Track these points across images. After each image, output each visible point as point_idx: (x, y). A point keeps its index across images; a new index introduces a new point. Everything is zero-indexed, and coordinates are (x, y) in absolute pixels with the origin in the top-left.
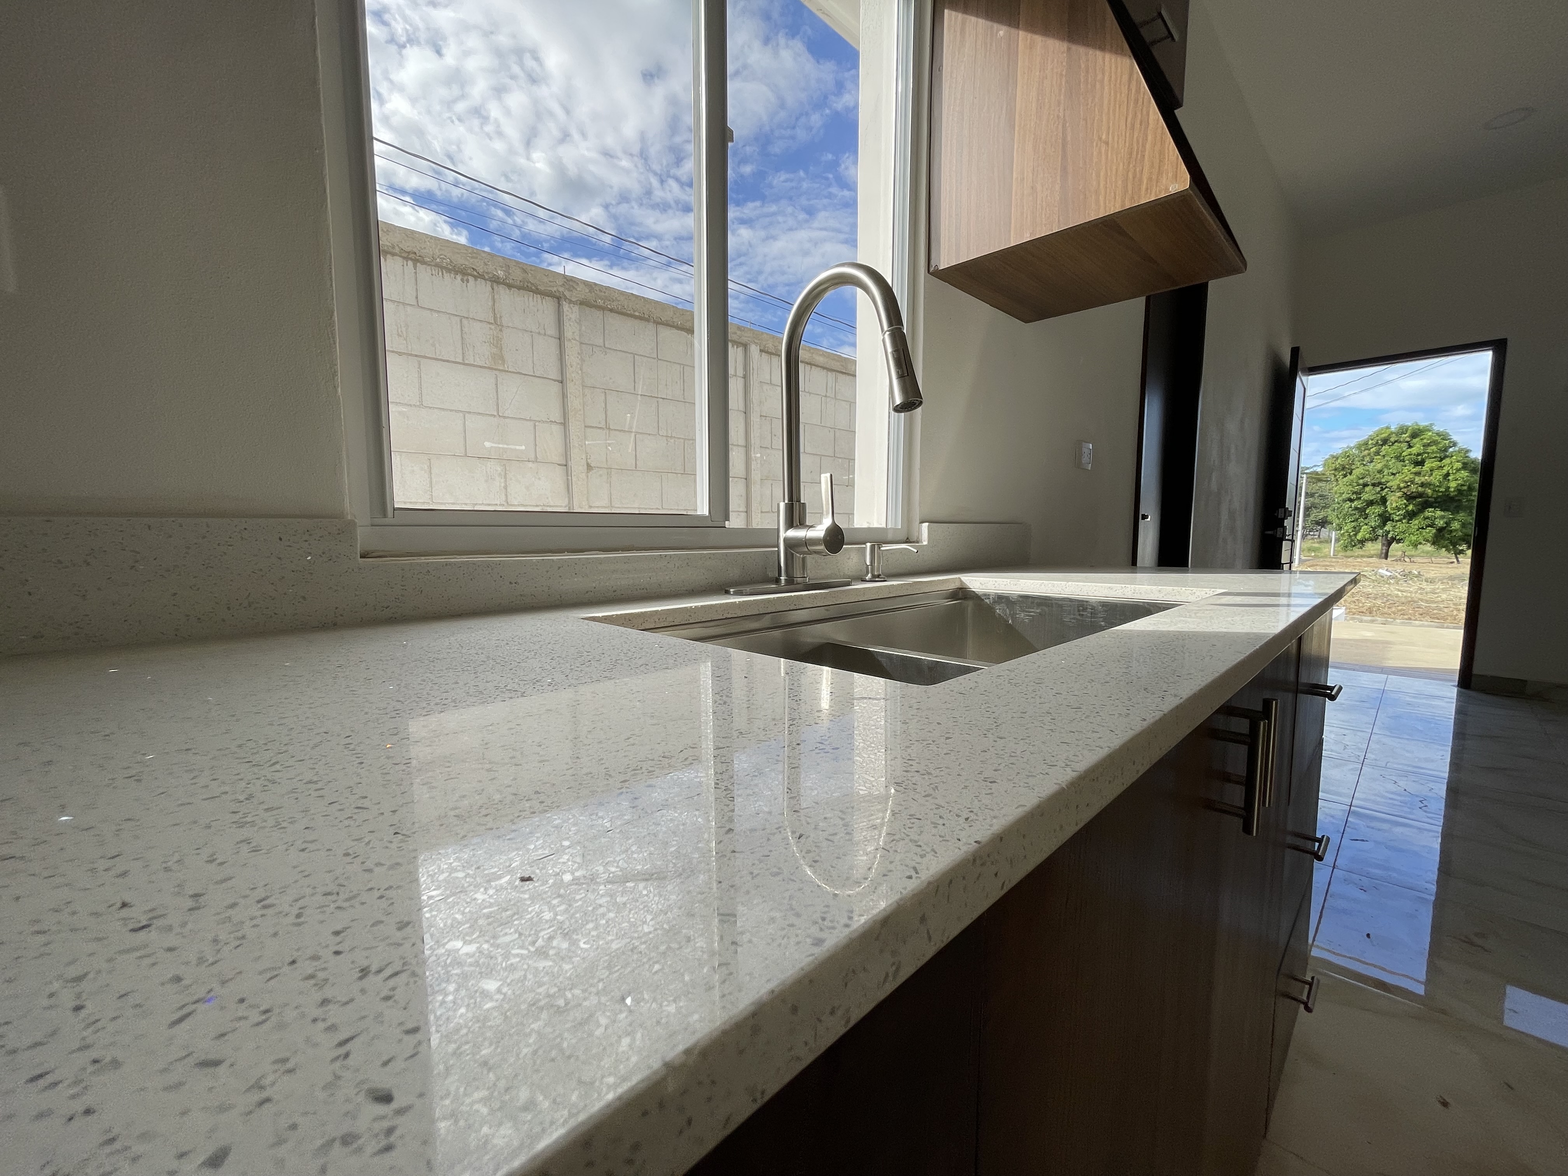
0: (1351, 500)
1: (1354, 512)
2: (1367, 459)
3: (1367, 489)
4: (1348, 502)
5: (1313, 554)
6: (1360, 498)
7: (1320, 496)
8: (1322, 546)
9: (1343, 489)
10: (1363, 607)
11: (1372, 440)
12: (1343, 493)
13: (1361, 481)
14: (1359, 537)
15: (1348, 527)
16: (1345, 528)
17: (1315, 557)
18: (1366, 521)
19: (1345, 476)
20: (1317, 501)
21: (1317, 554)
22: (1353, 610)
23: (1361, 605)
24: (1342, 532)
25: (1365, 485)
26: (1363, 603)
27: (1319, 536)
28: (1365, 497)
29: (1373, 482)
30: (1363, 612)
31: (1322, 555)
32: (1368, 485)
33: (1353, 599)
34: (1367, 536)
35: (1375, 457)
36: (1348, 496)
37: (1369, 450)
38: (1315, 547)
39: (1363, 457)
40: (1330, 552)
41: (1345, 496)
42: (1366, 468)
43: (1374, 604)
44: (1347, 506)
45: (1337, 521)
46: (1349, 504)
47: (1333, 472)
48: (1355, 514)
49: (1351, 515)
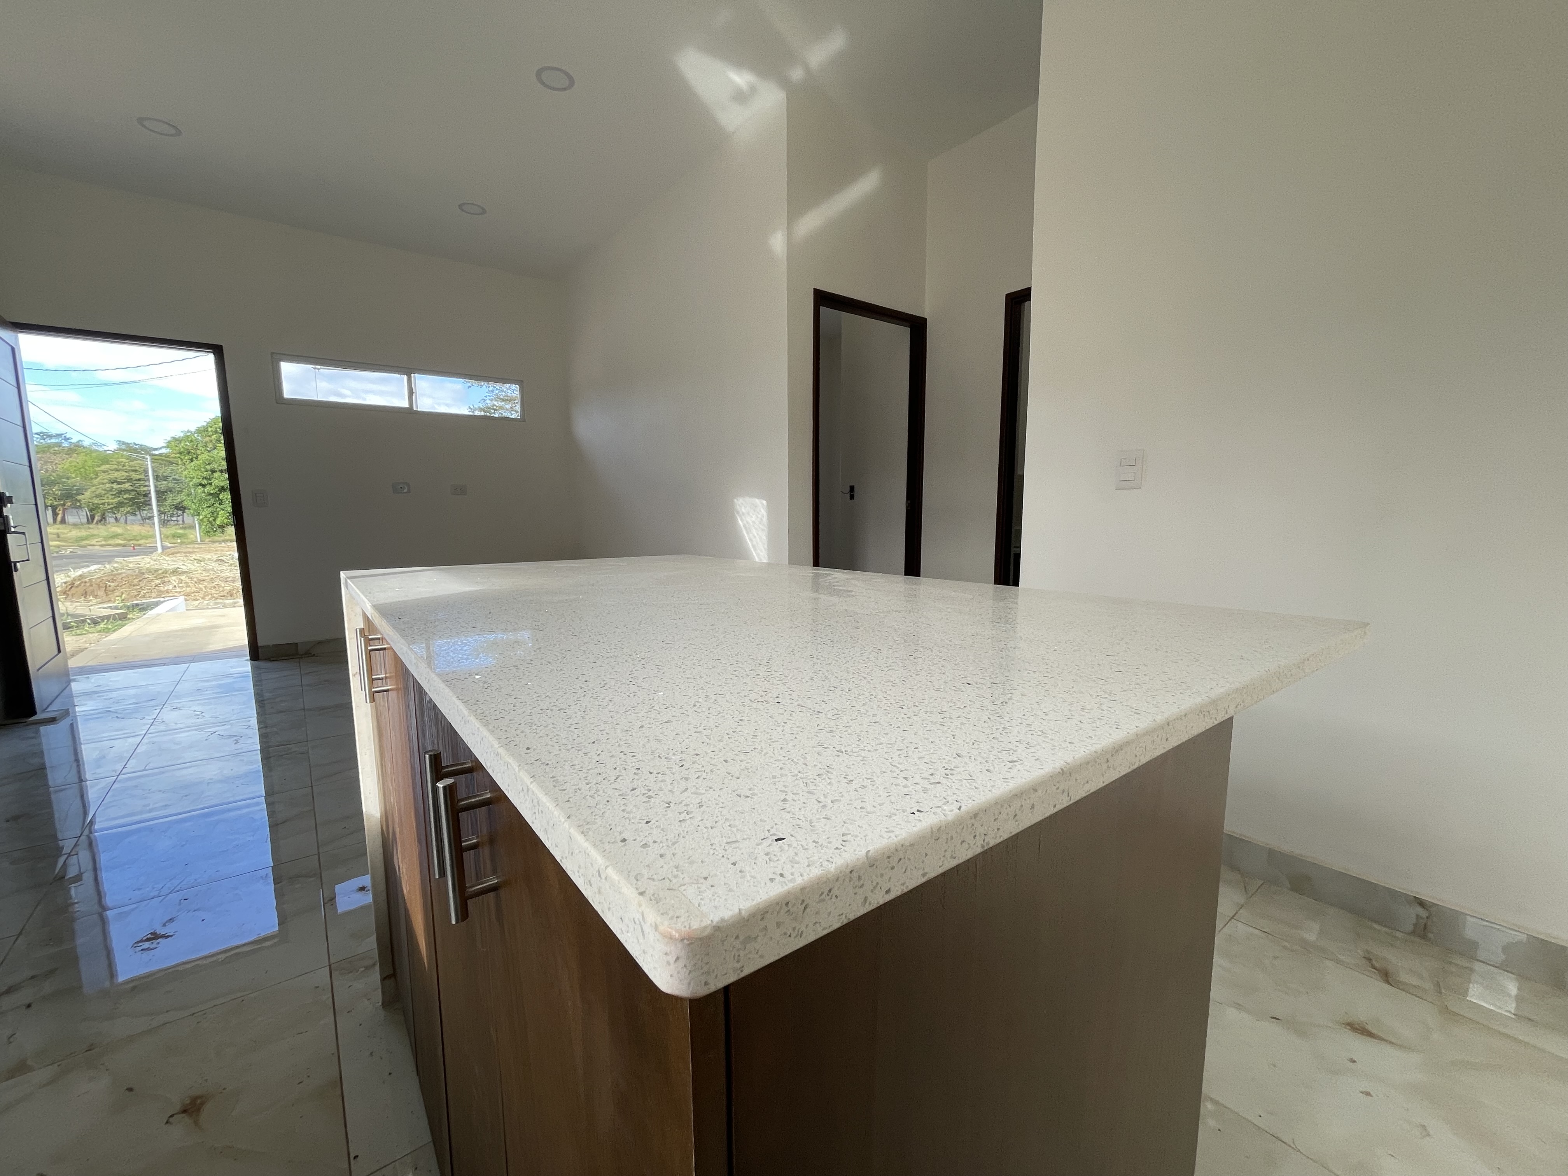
0: (204, 486)
1: (208, 497)
2: (210, 446)
3: (216, 475)
4: (200, 487)
5: (179, 541)
6: (211, 484)
7: (174, 479)
8: (187, 531)
9: (193, 474)
10: (223, 591)
11: (211, 427)
12: (193, 478)
13: (208, 467)
14: (218, 522)
15: (206, 512)
16: (203, 513)
17: (182, 543)
18: (222, 507)
19: (192, 460)
20: (170, 485)
21: (183, 540)
22: (215, 595)
23: (221, 589)
24: (201, 517)
25: (213, 471)
26: (223, 588)
27: (183, 521)
28: (215, 482)
29: (220, 468)
30: (224, 596)
31: (189, 541)
32: (216, 472)
33: (214, 584)
34: (226, 521)
35: (218, 445)
36: (198, 481)
37: (210, 436)
38: (180, 534)
39: (206, 443)
40: (196, 537)
41: (196, 481)
42: (211, 454)
43: (233, 586)
44: (200, 491)
45: (194, 507)
46: (200, 489)
47: (178, 455)
48: (210, 500)
49: (206, 500)
